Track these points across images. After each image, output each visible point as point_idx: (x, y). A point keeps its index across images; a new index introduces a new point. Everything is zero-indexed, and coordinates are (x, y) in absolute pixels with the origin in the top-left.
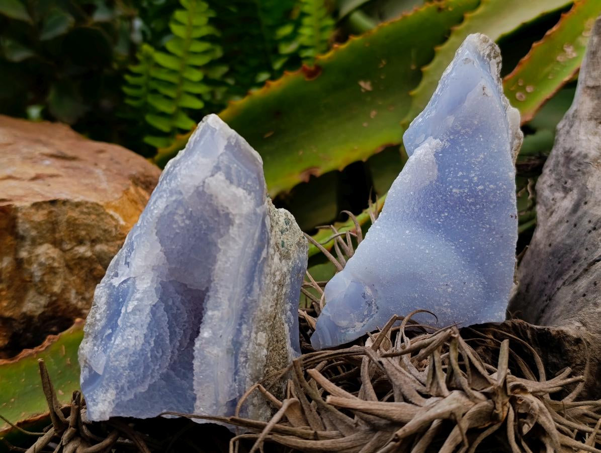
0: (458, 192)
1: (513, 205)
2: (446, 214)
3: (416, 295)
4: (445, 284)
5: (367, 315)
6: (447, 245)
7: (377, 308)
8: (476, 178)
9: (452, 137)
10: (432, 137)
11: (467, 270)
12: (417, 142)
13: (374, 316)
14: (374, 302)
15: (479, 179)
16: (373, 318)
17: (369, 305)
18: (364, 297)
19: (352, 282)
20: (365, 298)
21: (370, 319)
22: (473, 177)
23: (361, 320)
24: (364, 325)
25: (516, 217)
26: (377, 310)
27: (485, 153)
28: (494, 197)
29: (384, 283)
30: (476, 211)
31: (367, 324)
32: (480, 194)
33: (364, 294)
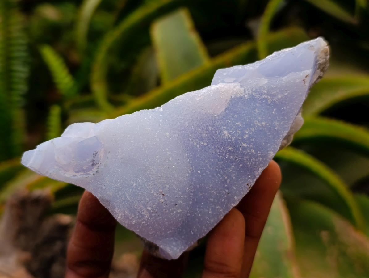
0: (226, 135)
1: (255, 177)
2: (205, 144)
3: (135, 185)
4: (163, 193)
5: (85, 170)
6: (187, 166)
7: (97, 172)
8: (247, 136)
9: (254, 94)
10: (239, 84)
11: (185, 196)
12: (225, 80)
13: (88, 176)
14: (98, 165)
15: (249, 138)
16: (87, 176)
17: (93, 164)
18: (94, 155)
19: (95, 136)
20: (94, 157)
21: (84, 174)
22: (246, 134)
23: (77, 170)
24: (76, 176)
25: (250, 187)
26: (95, 173)
27: (268, 124)
28: (247, 160)
29: (119, 157)
30: (228, 159)
31: (79, 177)
32: (241, 149)
33: (97, 153)
